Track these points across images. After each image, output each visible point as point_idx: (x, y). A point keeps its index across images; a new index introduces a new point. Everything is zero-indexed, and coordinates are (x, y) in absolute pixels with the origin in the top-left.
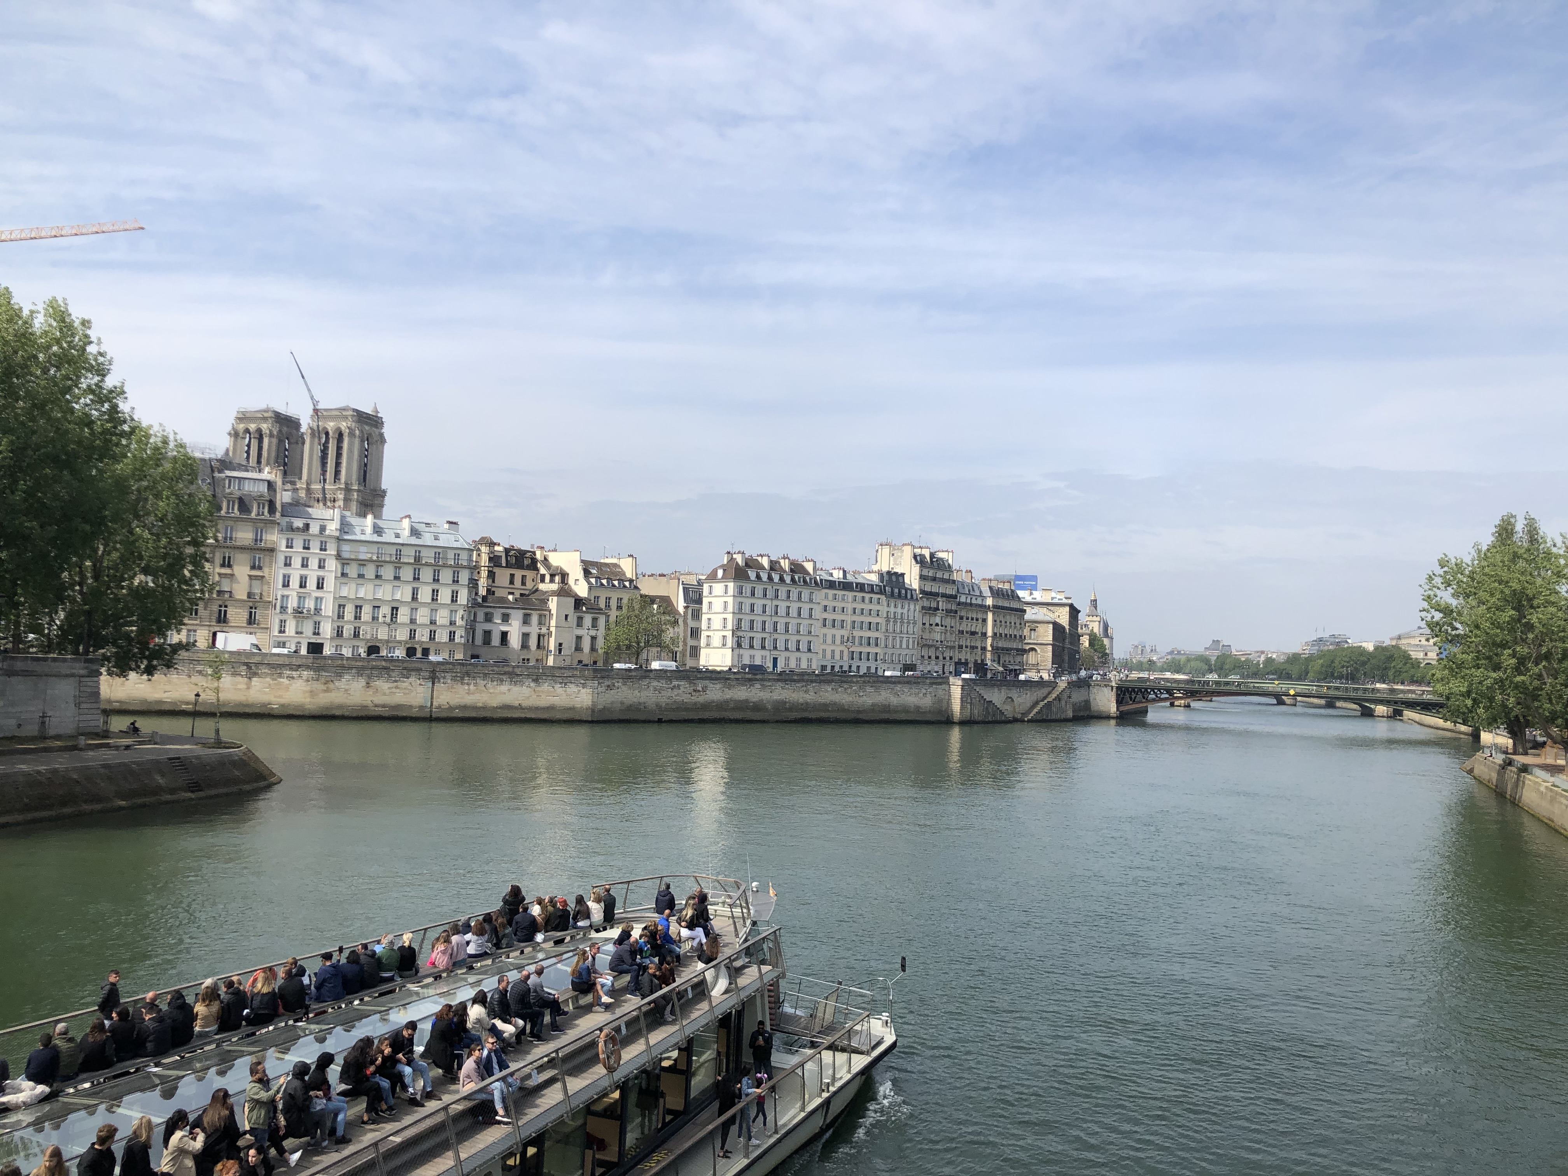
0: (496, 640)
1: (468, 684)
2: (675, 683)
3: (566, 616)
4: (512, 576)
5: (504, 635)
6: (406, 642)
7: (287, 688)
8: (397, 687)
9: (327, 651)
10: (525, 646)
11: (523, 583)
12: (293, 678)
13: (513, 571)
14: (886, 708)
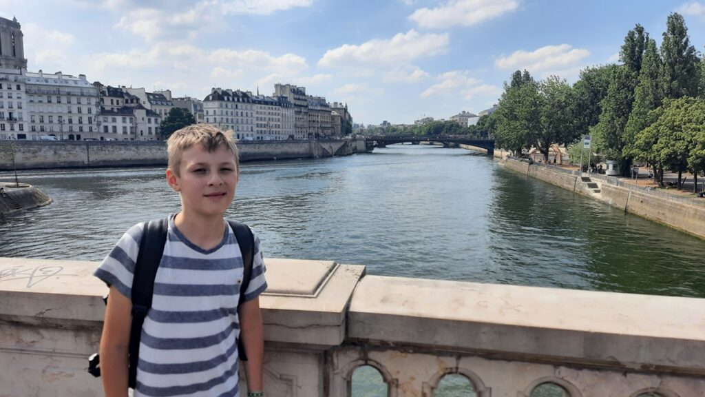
0: (110, 130)
1: (105, 151)
3: (143, 119)
5: (115, 128)
6: (68, 132)
8: (70, 153)
9: (28, 138)
10: (125, 133)
11: (118, 103)
13: (112, 98)
14: (286, 153)
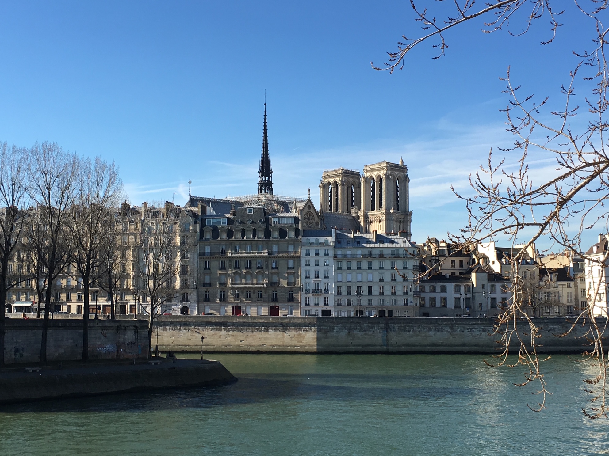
0: (438, 304)
1: (409, 331)
2: (551, 326)
3: (483, 286)
4: (453, 261)
5: (444, 299)
6: (378, 307)
7: (304, 338)
8: (365, 334)
9: (333, 314)
10: (457, 306)
11: (461, 266)
12: (307, 331)
13: (453, 259)
